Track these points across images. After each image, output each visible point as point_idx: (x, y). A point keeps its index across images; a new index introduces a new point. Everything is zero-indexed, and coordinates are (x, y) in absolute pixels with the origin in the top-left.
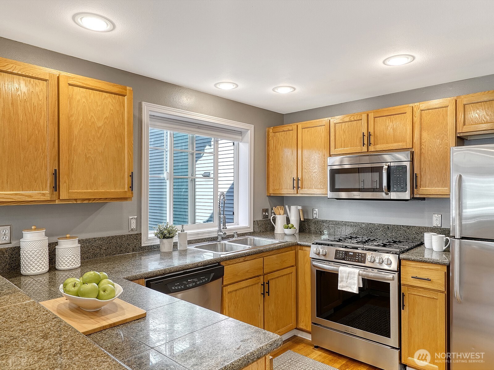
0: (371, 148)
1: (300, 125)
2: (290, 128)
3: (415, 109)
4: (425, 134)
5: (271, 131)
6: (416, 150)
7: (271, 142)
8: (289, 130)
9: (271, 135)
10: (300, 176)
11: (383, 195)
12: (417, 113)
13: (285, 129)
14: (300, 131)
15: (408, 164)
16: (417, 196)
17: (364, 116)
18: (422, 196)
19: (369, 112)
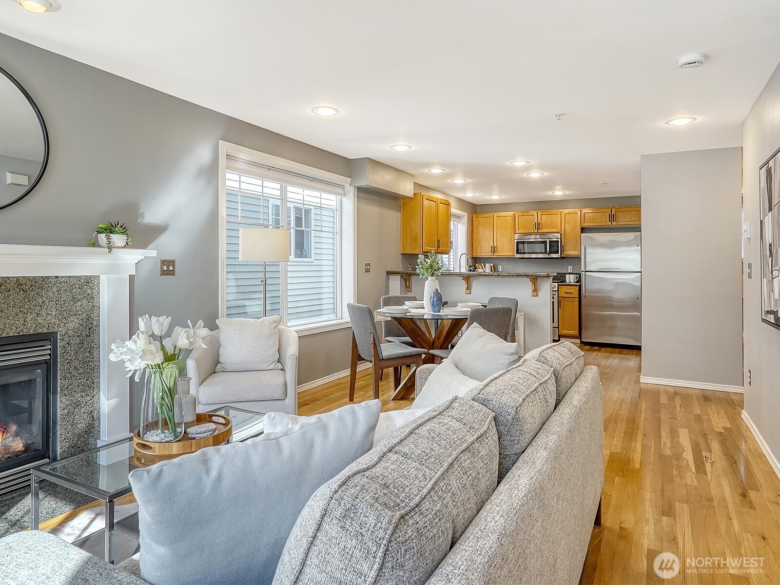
0: (539, 231)
1: (496, 215)
2: (489, 216)
3: (562, 213)
4: (567, 226)
5: (474, 216)
6: (563, 233)
7: (475, 224)
8: (487, 217)
9: (475, 219)
10: (495, 245)
11: (547, 256)
12: (563, 215)
13: (485, 216)
14: (495, 218)
15: (559, 240)
16: (563, 256)
17: (535, 213)
18: (566, 256)
19: (537, 211)
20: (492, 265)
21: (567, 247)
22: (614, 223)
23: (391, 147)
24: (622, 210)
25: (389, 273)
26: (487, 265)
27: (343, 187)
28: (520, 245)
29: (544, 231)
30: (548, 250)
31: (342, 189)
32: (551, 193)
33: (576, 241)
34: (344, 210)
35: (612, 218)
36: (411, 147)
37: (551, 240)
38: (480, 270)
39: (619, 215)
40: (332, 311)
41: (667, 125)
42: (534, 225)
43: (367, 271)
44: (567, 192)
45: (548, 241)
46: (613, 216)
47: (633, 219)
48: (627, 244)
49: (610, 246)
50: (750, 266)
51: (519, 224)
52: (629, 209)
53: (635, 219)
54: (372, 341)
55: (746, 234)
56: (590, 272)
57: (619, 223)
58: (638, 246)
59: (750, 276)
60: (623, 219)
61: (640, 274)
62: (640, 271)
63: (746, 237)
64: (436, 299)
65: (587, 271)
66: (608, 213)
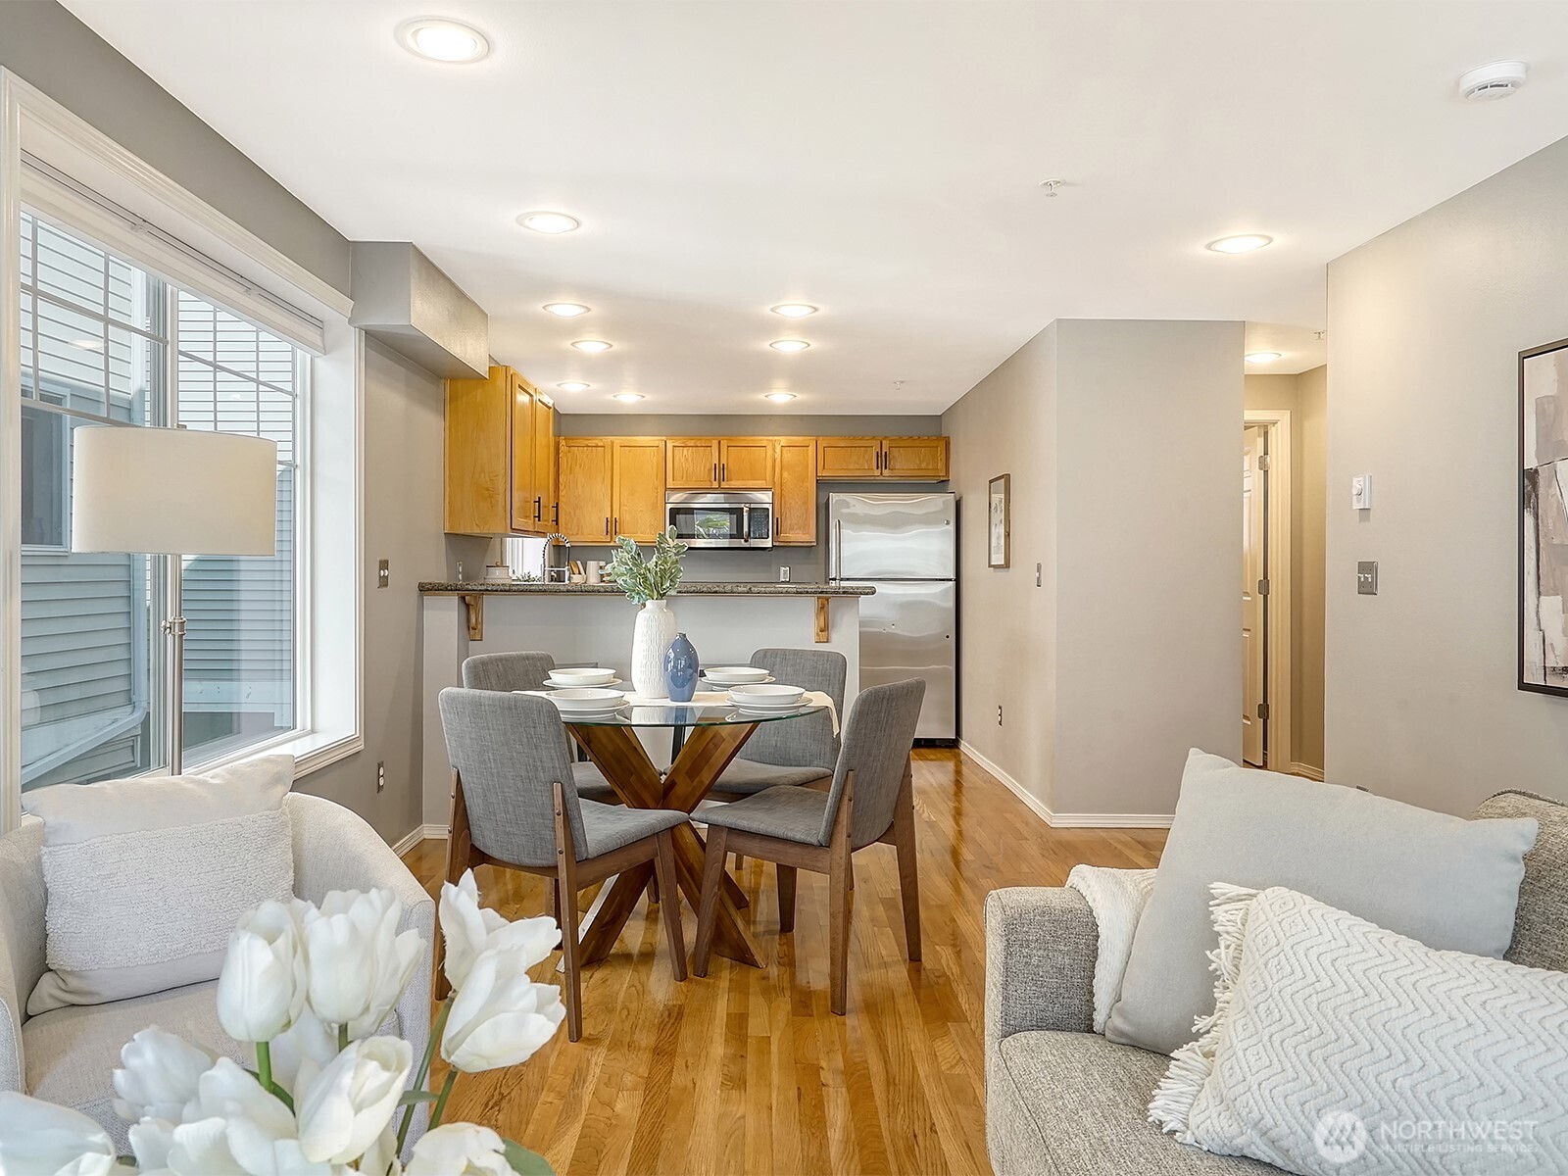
0: (724, 485)
1: (618, 440)
3: (775, 443)
4: (785, 474)
5: (563, 443)
6: (776, 491)
7: (564, 462)
8: (598, 446)
9: (563, 448)
10: (616, 515)
11: (742, 543)
12: (778, 450)
13: (590, 443)
14: (617, 449)
15: (770, 507)
16: (777, 544)
17: (715, 443)
18: (782, 544)
19: (720, 438)
21: (786, 524)
22: (886, 472)
23: (520, 221)
24: (902, 444)
25: (425, 589)
26: (592, 565)
27: (318, 323)
28: (678, 516)
29: (734, 484)
30: (746, 529)
31: (319, 331)
32: (761, 397)
33: (807, 510)
34: (321, 396)
35: (883, 460)
37: (752, 506)
38: (577, 579)
39: (896, 454)
40: (122, 699)
42: (710, 470)
43: (384, 582)
44: (800, 397)
45: (745, 509)
46: (886, 455)
47: (924, 465)
48: (927, 520)
49: (894, 523)
50: (1367, 567)
51: (676, 467)
52: (917, 443)
53: (928, 464)
54: (556, 806)
55: (1359, 502)
56: (848, 580)
57: (896, 473)
58: (948, 523)
59: (1367, 588)
60: (904, 464)
61: (952, 584)
62: (953, 577)
63: (1356, 506)
64: (683, 662)
65: (842, 580)
66: (876, 449)
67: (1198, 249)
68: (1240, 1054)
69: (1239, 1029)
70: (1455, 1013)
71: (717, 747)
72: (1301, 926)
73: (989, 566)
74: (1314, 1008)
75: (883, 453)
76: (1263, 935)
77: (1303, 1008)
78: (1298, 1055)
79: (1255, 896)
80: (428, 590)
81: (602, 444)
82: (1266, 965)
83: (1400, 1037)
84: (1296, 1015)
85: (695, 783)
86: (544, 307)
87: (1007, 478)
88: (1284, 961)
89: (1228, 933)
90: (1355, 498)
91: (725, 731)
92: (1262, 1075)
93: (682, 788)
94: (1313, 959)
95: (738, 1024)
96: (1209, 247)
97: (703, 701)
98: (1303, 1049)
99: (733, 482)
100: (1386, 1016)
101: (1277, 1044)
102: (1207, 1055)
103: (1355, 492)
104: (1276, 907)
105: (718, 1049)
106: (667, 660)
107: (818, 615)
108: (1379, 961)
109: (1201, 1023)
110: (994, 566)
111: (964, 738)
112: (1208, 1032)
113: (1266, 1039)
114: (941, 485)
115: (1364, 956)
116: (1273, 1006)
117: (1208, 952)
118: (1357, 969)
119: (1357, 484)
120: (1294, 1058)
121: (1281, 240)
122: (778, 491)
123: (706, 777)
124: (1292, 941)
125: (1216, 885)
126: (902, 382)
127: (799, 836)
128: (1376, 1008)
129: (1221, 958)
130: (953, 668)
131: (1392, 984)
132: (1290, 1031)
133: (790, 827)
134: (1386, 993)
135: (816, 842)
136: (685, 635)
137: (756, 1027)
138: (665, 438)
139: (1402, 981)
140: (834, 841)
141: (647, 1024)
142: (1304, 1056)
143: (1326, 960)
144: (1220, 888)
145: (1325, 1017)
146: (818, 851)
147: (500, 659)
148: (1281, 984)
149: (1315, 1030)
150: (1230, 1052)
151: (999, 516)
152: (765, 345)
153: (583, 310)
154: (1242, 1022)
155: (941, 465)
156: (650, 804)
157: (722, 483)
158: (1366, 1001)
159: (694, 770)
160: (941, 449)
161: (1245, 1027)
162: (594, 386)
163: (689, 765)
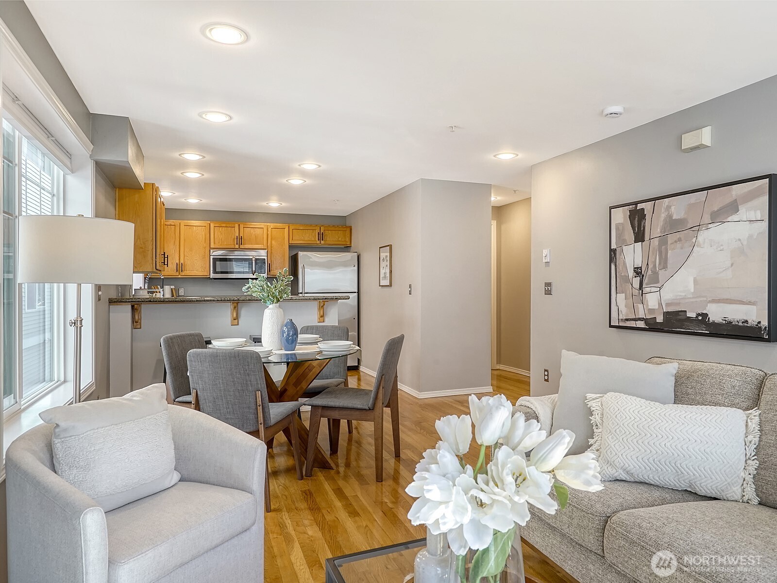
1: (183, 223)
3: (268, 227)
4: (273, 242)
8: (171, 225)
10: (183, 261)
12: (269, 229)
13: (167, 224)
14: (182, 227)
15: (266, 258)
16: (269, 276)
17: (237, 226)
18: (271, 276)
19: (239, 223)
20: (173, 287)
21: (273, 267)
22: (322, 242)
23: (200, 115)
24: (330, 229)
25: (112, 301)
27: (69, 156)
28: (217, 262)
30: (253, 269)
31: (70, 159)
32: (265, 204)
33: (284, 260)
35: (321, 236)
36: (231, 118)
37: (257, 257)
39: (327, 233)
41: (494, 158)
42: (234, 239)
43: (99, 300)
44: (284, 204)
45: (253, 259)
46: (322, 234)
47: (340, 239)
48: (345, 264)
49: (329, 266)
50: (548, 284)
51: (216, 237)
52: (337, 229)
53: (342, 239)
54: (258, 402)
55: (545, 259)
56: (307, 293)
57: (327, 243)
58: (354, 266)
59: (548, 292)
60: (332, 238)
61: (356, 294)
62: (357, 291)
63: (544, 261)
64: (292, 332)
65: (305, 293)
66: (317, 231)
67: (491, 157)
68: (613, 446)
69: (610, 439)
70: (678, 421)
71: (310, 371)
72: (625, 403)
73: (380, 286)
74: (636, 427)
75: (321, 233)
76: (613, 407)
77: (632, 428)
78: (633, 443)
79: (603, 396)
80: (115, 302)
81: (173, 224)
82: (616, 417)
83: (664, 431)
84: (630, 430)
85: (298, 389)
86: (180, 155)
87: (390, 246)
88: (622, 415)
89: (596, 410)
90: (544, 258)
91: (315, 363)
92: (623, 451)
93: (291, 391)
94: (631, 412)
95: (339, 492)
96: (495, 156)
97: (301, 351)
98: (635, 441)
99: (246, 246)
100: (659, 426)
101: (625, 441)
102: (597, 450)
103: (544, 255)
104: (613, 398)
105: (338, 504)
106: (283, 332)
107: (319, 309)
108: (652, 410)
109: (591, 441)
110: (382, 286)
111: (361, 365)
112: (595, 443)
113: (621, 440)
114: (347, 248)
115: (647, 409)
116: (621, 429)
117: (590, 417)
118: (646, 413)
119: (545, 252)
120: (632, 444)
121: (521, 156)
122: (269, 250)
123: (304, 385)
124: (623, 409)
125: (587, 395)
126: (338, 201)
127: (359, 407)
128: (656, 424)
129: (596, 418)
130: (356, 334)
131: (658, 416)
132: (630, 436)
133: (354, 403)
134: (658, 419)
135: (368, 408)
136: (291, 320)
137: (348, 492)
138: (209, 222)
139: (661, 414)
140: (376, 407)
141: (298, 499)
142: (635, 443)
143: (636, 412)
144: (589, 396)
145: (640, 429)
146: (368, 412)
147: (179, 336)
148: (623, 422)
149: (638, 434)
150: (609, 446)
151: (385, 264)
152: (284, 181)
153: (201, 157)
154: (611, 436)
155: (348, 239)
156: (275, 400)
157: (241, 246)
158: (652, 422)
159: (298, 383)
160: (348, 232)
161: (612, 438)
162: (177, 194)
163: (295, 380)
